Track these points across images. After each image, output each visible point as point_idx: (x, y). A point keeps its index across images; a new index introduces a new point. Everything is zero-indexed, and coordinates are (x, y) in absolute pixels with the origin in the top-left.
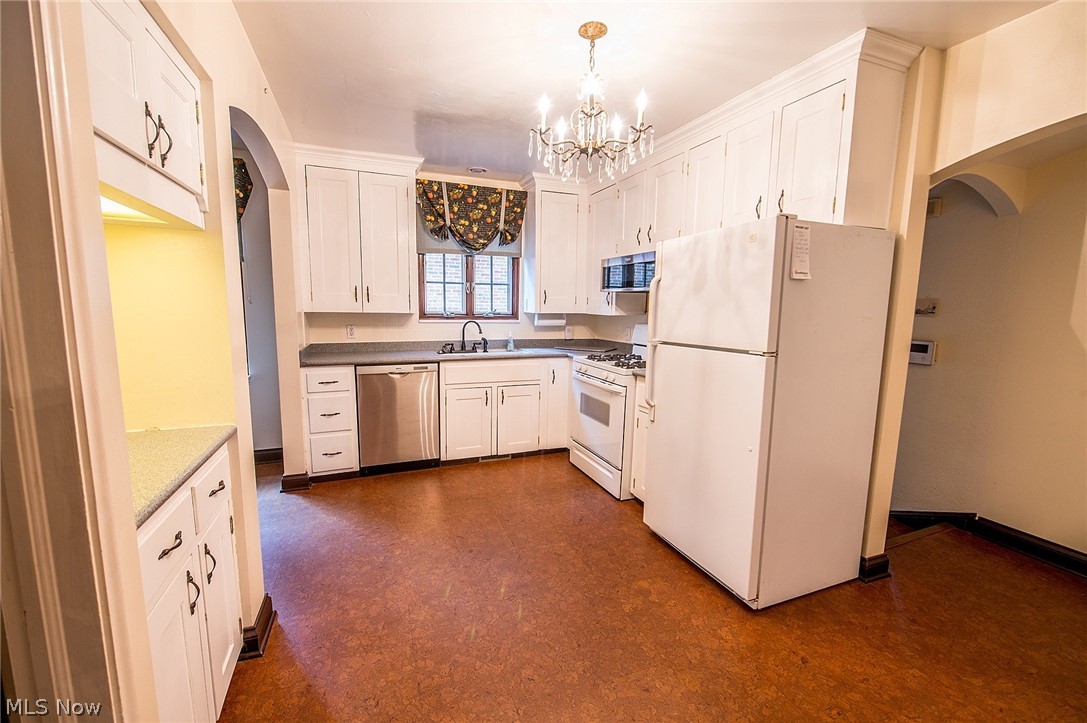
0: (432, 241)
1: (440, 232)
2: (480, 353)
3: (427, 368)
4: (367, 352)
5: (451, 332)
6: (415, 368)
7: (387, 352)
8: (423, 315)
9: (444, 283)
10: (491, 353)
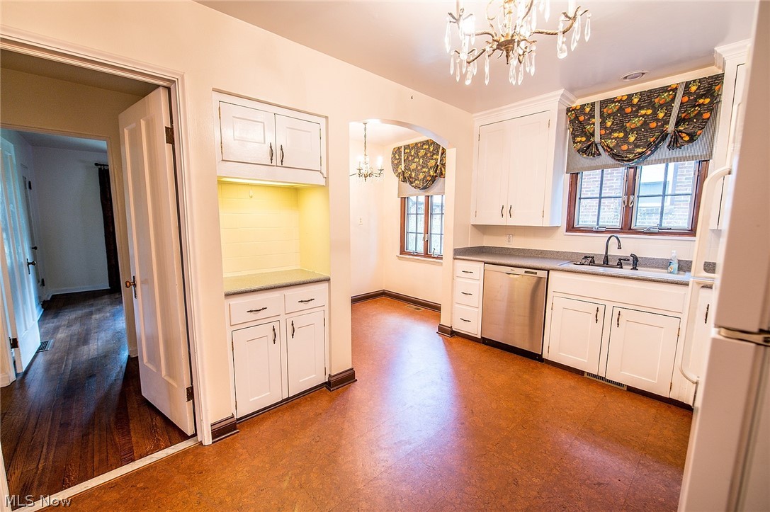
0: (584, 160)
1: (589, 150)
2: (627, 270)
3: (536, 273)
4: (524, 257)
5: (594, 246)
6: (526, 272)
7: (534, 257)
8: (571, 228)
9: (600, 198)
10: (641, 272)
